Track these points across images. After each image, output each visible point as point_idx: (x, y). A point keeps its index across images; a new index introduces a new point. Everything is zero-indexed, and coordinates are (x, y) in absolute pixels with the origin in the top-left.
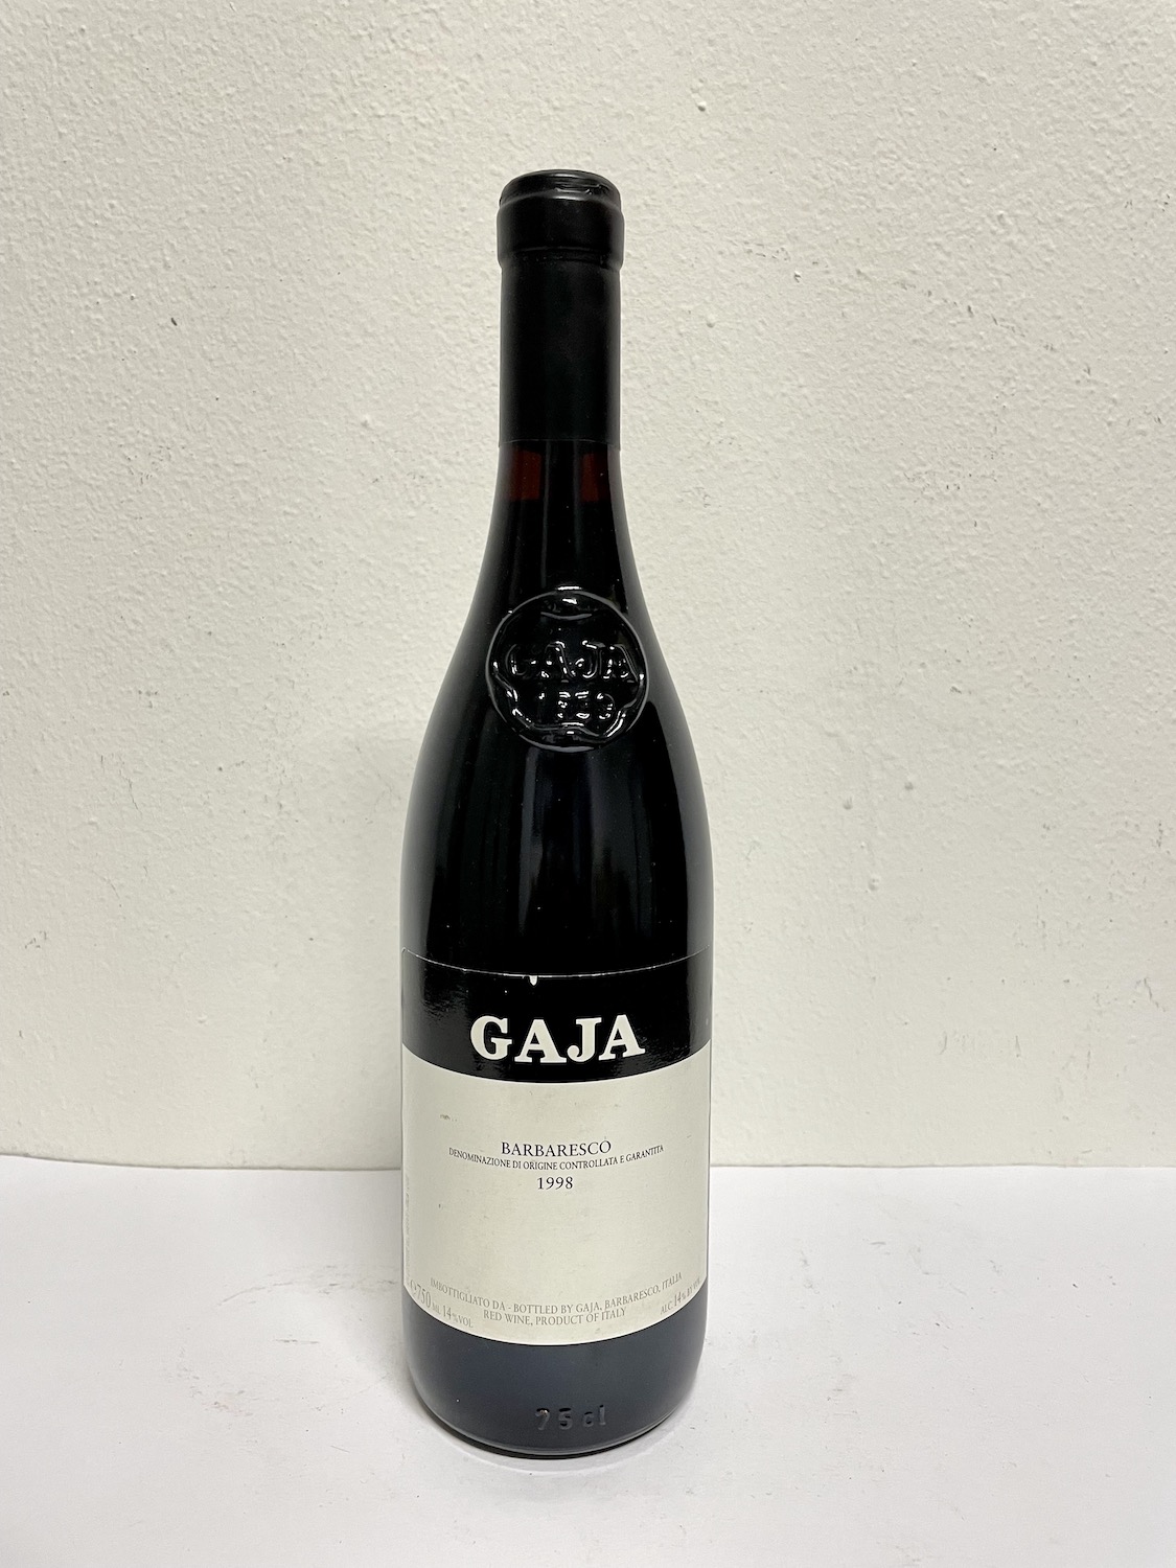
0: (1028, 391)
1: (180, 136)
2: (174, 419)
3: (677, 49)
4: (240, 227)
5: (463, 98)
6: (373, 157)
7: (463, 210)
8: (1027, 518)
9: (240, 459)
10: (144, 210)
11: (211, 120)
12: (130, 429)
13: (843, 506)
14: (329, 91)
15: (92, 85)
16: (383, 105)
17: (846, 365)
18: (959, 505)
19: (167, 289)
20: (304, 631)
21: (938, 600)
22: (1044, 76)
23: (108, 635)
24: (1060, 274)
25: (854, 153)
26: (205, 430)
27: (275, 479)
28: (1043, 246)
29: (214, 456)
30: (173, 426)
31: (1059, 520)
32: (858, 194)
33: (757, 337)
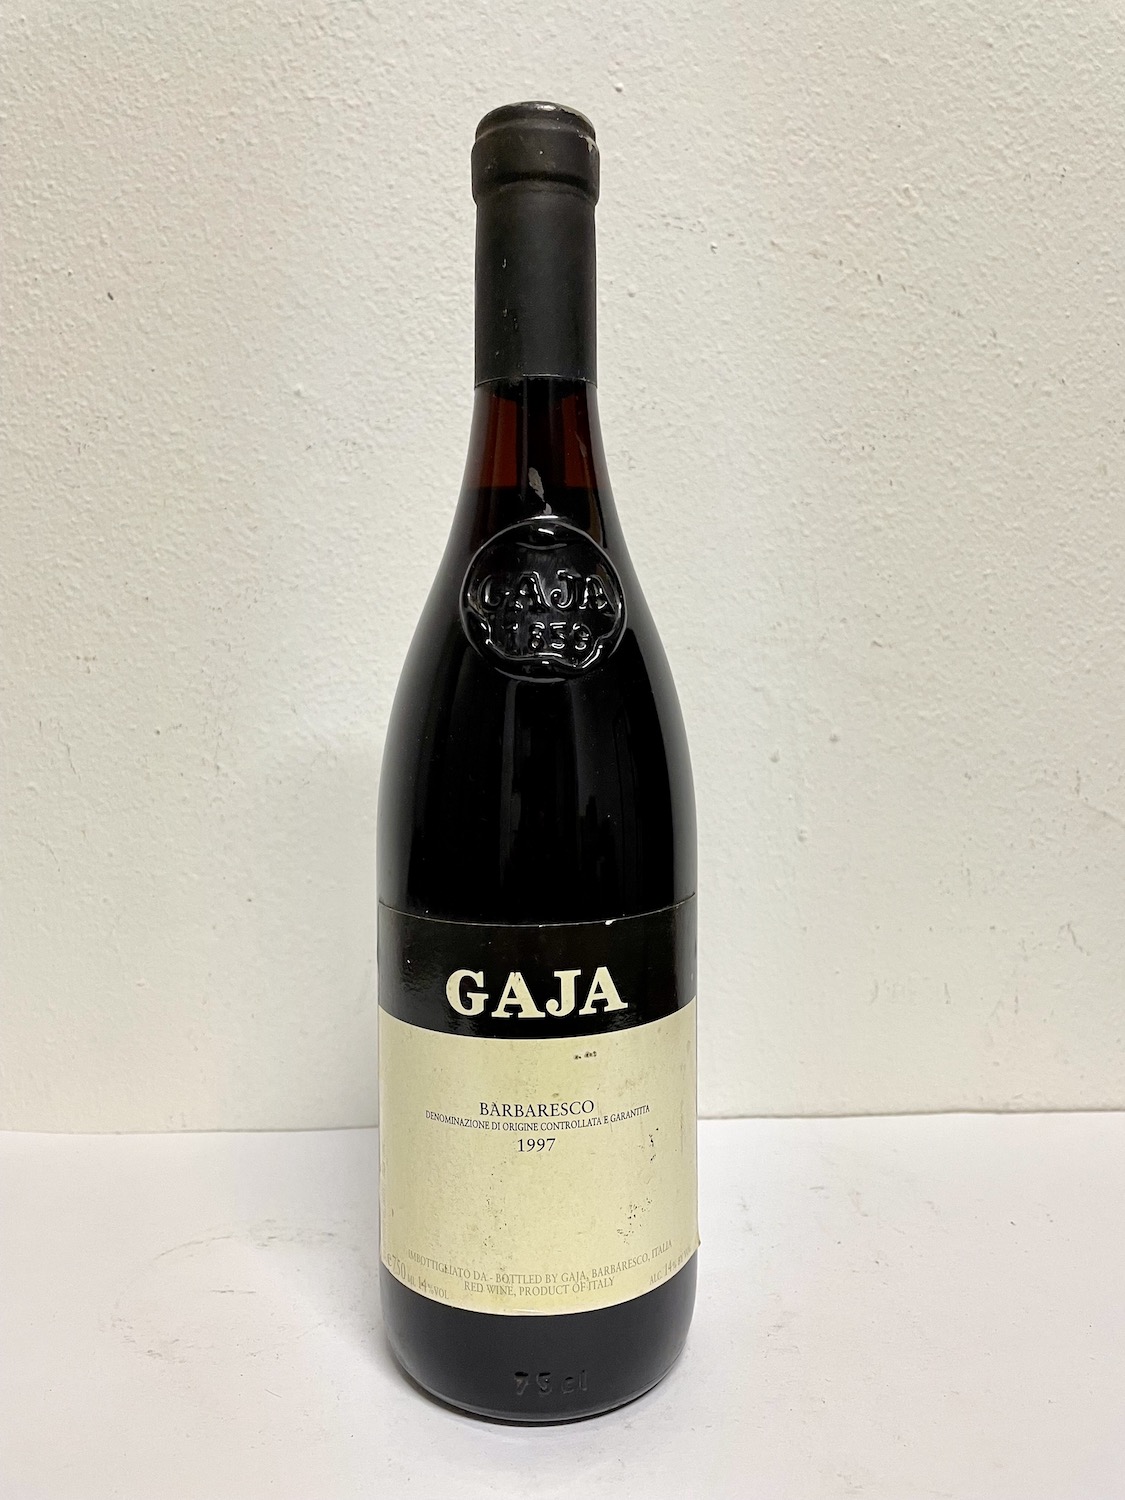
0: (937, 355)
1: (117, 119)
2: (111, 390)
3: (594, 33)
4: (173, 205)
5: (389, 80)
6: (304, 137)
7: (391, 187)
8: (941, 477)
9: (176, 428)
10: (82, 190)
11: (147, 104)
12: (67, 400)
13: (763, 467)
14: (260, 75)
15: (31, 72)
16: (314, 89)
17: (763, 332)
18: (874, 465)
19: (103, 265)
20: (239, 596)
21: (856, 557)
22: (943, 57)
23: (47, 602)
24: (963, 242)
25: (765, 132)
26: (141, 400)
27: (210, 447)
28: (947, 217)
29: (150, 425)
30: (110, 396)
31: (970, 478)
32: (770, 169)
33: (676, 306)
